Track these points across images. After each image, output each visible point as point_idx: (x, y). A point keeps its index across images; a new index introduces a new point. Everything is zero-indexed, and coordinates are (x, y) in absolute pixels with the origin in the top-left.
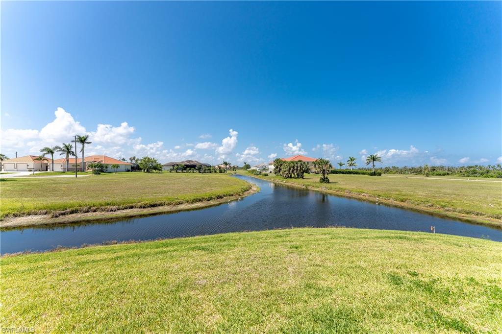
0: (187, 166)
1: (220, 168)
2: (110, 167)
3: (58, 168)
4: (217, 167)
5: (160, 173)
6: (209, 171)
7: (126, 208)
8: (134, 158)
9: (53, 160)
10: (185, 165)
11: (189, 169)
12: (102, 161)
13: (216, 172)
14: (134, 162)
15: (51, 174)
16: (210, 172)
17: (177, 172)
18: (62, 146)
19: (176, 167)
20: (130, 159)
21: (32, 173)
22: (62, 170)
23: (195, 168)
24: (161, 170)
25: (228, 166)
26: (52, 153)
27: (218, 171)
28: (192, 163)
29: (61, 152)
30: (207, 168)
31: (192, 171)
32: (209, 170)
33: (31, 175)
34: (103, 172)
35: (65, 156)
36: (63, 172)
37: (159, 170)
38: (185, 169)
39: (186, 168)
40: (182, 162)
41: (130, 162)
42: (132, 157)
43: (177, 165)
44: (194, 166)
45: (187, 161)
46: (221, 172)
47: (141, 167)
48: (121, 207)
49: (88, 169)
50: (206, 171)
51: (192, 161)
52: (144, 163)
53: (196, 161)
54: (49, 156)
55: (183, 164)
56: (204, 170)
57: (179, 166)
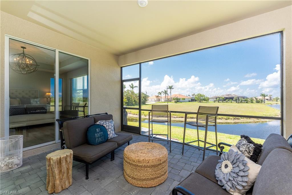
0: (226, 98)
1: (256, 99)
2: (181, 99)
3: (163, 100)
4: (254, 98)
5: (207, 103)
6: (245, 102)
8: (194, 94)
9: (161, 97)
10: (225, 98)
11: (228, 100)
12: (178, 97)
13: (252, 102)
14: (194, 96)
15: (161, 103)
16: (247, 103)
17: (219, 102)
18: (164, 91)
19: (218, 99)
20: (192, 95)
21: (155, 102)
22: (164, 101)
23: (233, 100)
24: (208, 101)
25: (266, 98)
26: (161, 94)
27: (254, 102)
28: (230, 96)
29: (164, 94)
30: (244, 99)
31: (230, 102)
32: (246, 100)
33: (155, 103)
34: (178, 102)
35: (165, 95)
36: (165, 102)
37: (207, 101)
38: (224, 100)
39: (226, 99)
40: (223, 96)
41: (192, 96)
42: (193, 94)
43: (219, 98)
44: (232, 98)
45: (226, 95)
46: (258, 103)
47: (196, 99)
49: (173, 101)
50: (243, 102)
51: (231, 95)
52: (197, 97)
53: (234, 95)
54: (160, 95)
55: (223, 97)
56: (241, 101)
57: (221, 99)
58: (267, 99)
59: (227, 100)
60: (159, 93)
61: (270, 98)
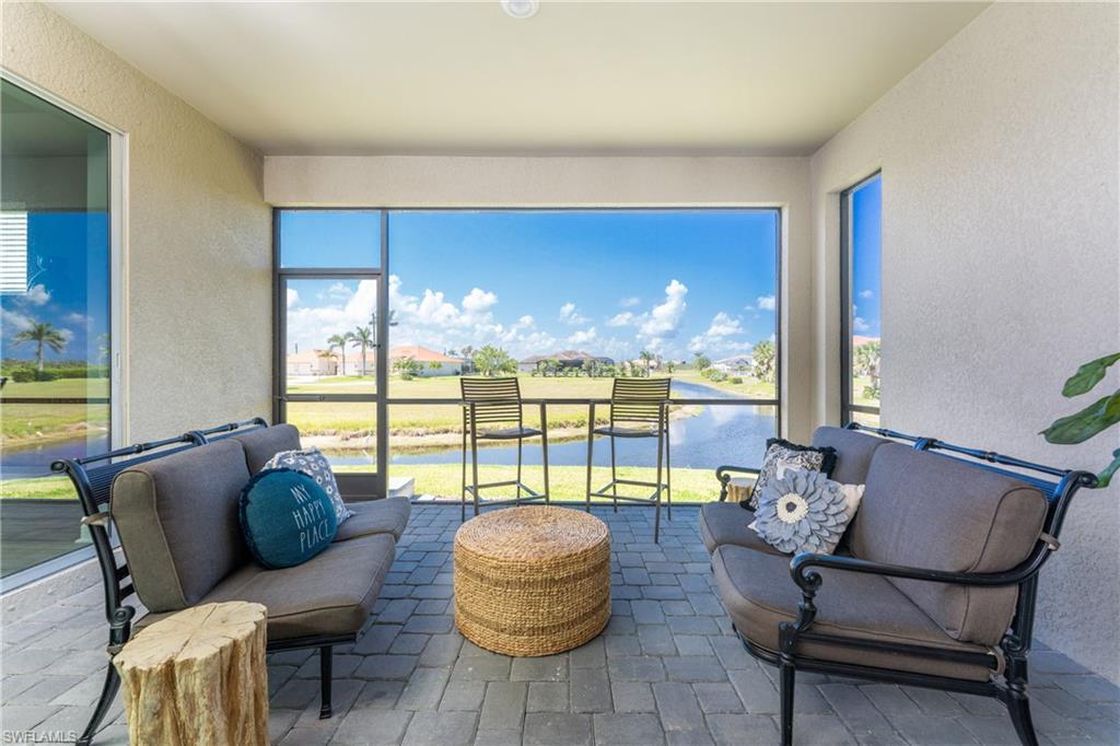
0: (565, 364)
1: (633, 365)
2: (427, 366)
3: (351, 370)
4: (627, 364)
6: (609, 373)
7: (438, 433)
8: (470, 349)
9: (343, 356)
10: (561, 362)
12: (414, 356)
14: (470, 357)
15: (342, 380)
16: (611, 376)
17: (545, 375)
18: (356, 332)
19: (543, 365)
20: (463, 352)
21: (317, 377)
22: (357, 374)
23: (581, 368)
24: (514, 372)
25: (652, 363)
26: (342, 344)
27: (629, 374)
28: (574, 357)
29: (355, 342)
30: (605, 367)
31: (574, 374)
32: (610, 370)
33: (315, 382)
34: (415, 375)
35: (360, 348)
36: (360, 377)
37: (511, 371)
38: (560, 370)
39: (563, 367)
40: (556, 356)
41: (463, 356)
42: (466, 346)
43: (546, 362)
44: (578, 364)
45: (565, 354)
46: (636, 376)
47: (478, 366)
48: (431, 430)
49: (394, 371)
50: (604, 374)
51: (576, 354)
52: (483, 358)
53: (583, 353)
54: (338, 350)
55: (557, 360)
56: (599, 370)
57: (550, 364)
58: (652, 368)
59: (567, 369)
60: (336, 338)
61: (659, 363)
